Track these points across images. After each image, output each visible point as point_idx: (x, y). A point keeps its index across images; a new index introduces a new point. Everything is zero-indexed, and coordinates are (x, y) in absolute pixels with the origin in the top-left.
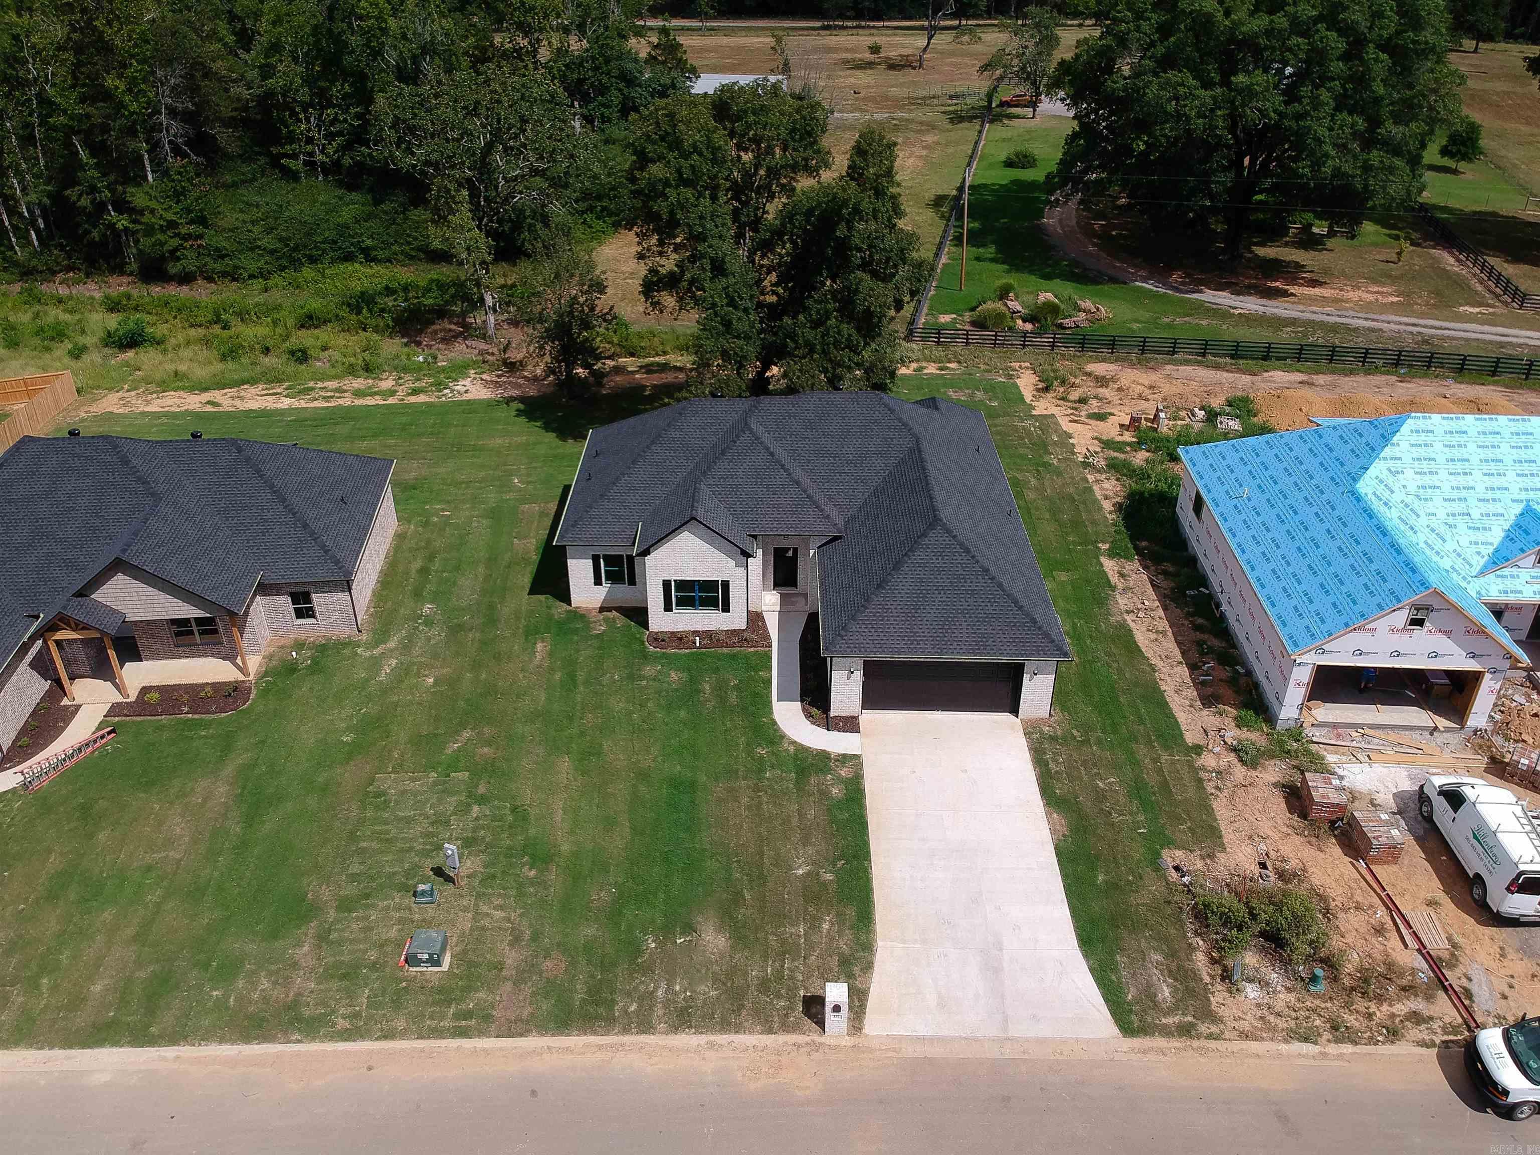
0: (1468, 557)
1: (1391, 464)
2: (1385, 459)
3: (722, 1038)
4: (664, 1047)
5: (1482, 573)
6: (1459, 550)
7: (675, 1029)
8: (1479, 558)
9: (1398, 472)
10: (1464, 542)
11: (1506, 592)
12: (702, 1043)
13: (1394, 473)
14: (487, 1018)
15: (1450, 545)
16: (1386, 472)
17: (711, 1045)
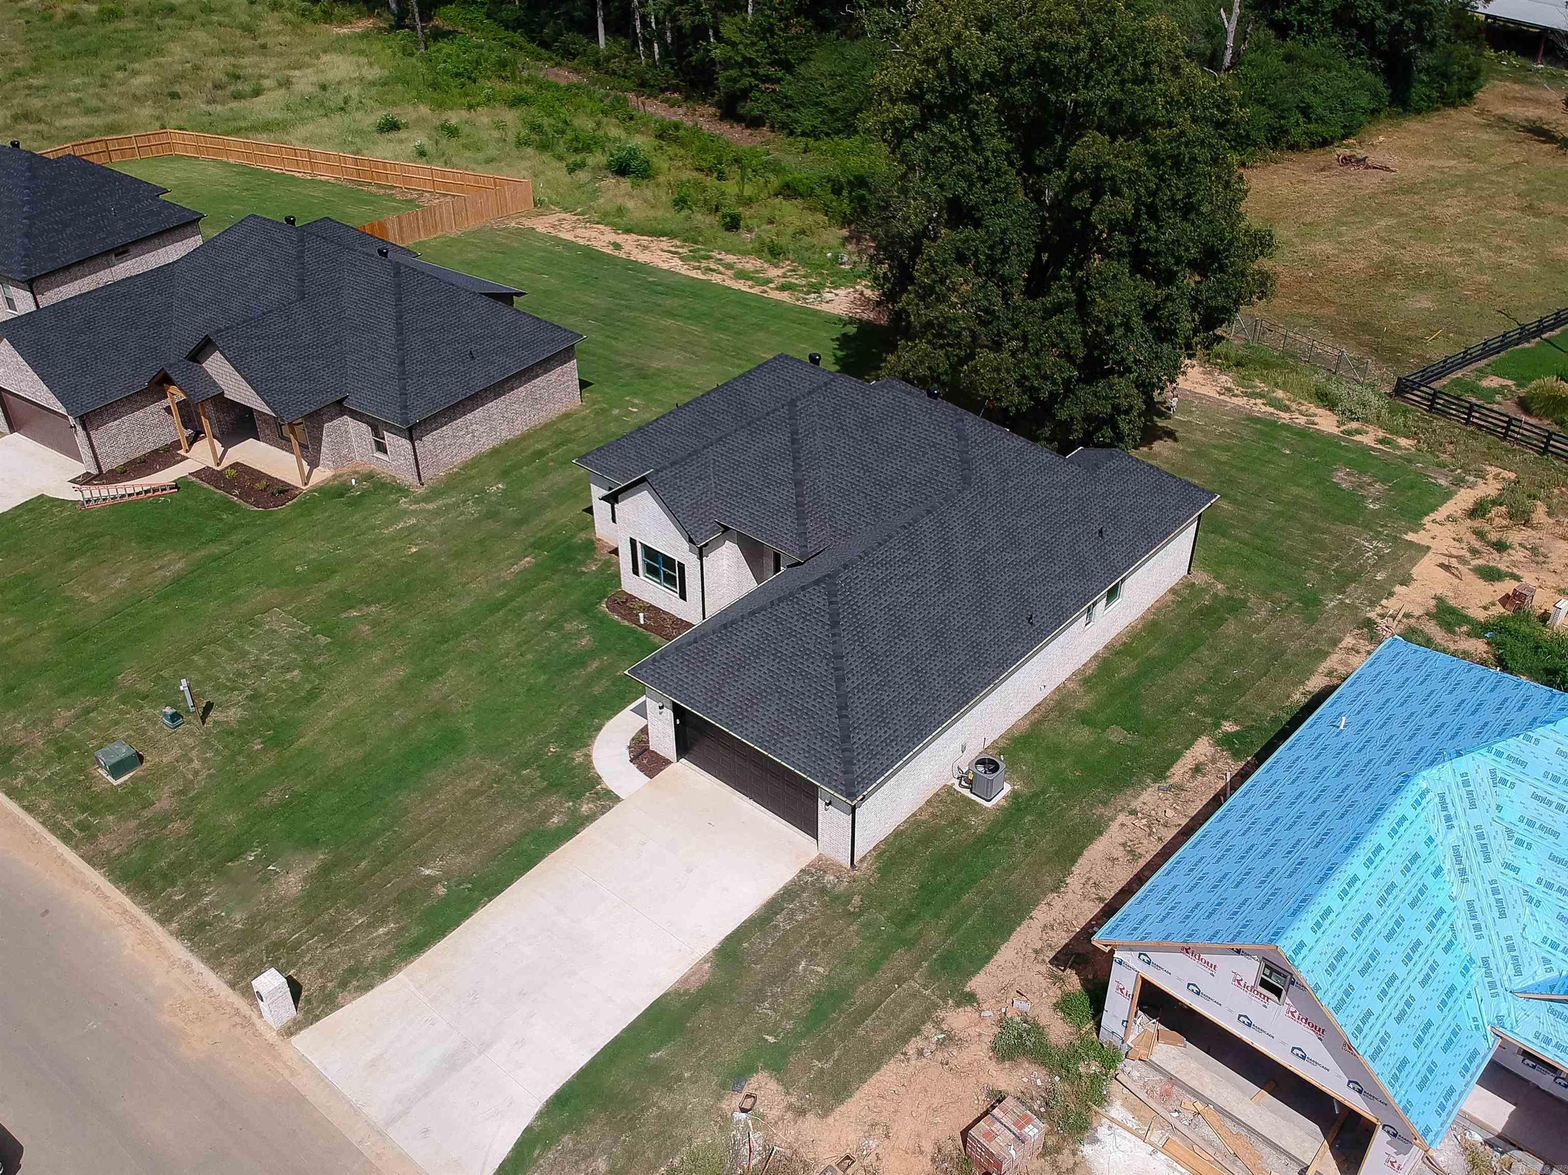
0: (1524, 959)
1: (1502, 767)
2: (1499, 754)
3: (199, 966)
4: (159, 943)
5: (1527, 994)
6: (1517, 940)
7: (179, 934)
8: (1541, 970)
9: (1504, 782)
10: (1533, 935)
11: (1547, 1041)
12: (184, 959)
13: (1498, 781)
14: (92, 838)
15: (1508, 927)
16: (1485, 774)
17: (187, 966)
